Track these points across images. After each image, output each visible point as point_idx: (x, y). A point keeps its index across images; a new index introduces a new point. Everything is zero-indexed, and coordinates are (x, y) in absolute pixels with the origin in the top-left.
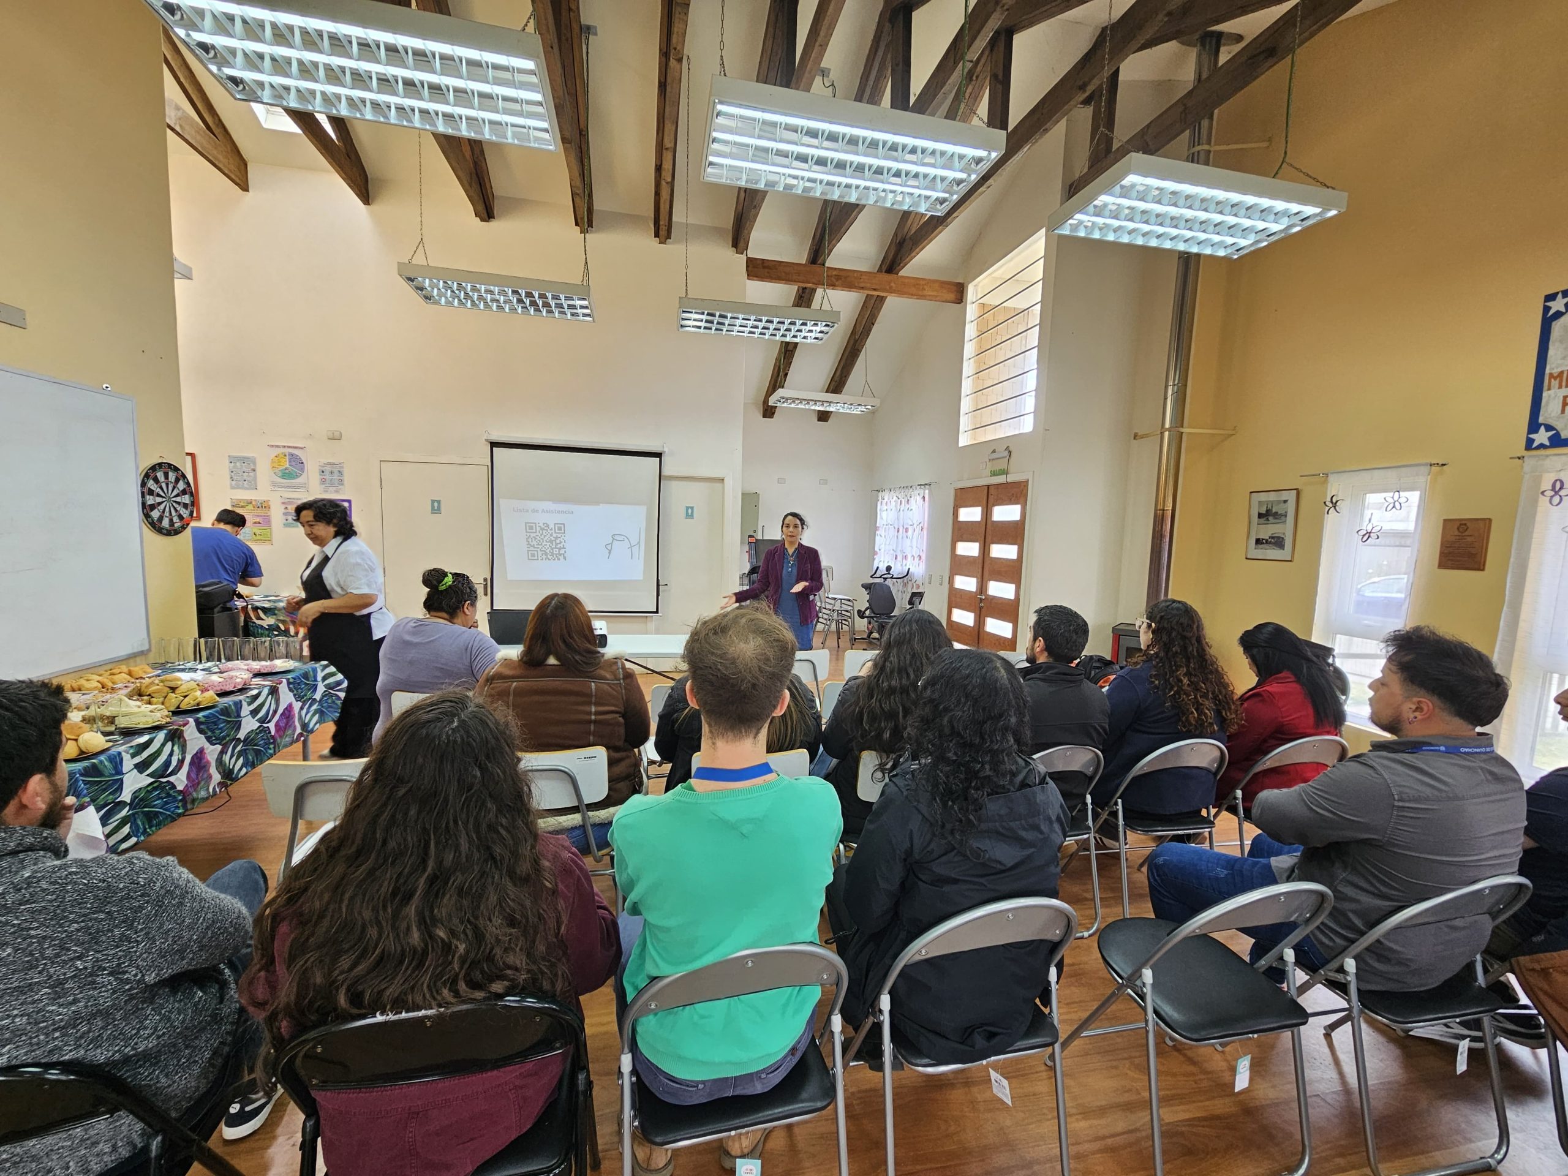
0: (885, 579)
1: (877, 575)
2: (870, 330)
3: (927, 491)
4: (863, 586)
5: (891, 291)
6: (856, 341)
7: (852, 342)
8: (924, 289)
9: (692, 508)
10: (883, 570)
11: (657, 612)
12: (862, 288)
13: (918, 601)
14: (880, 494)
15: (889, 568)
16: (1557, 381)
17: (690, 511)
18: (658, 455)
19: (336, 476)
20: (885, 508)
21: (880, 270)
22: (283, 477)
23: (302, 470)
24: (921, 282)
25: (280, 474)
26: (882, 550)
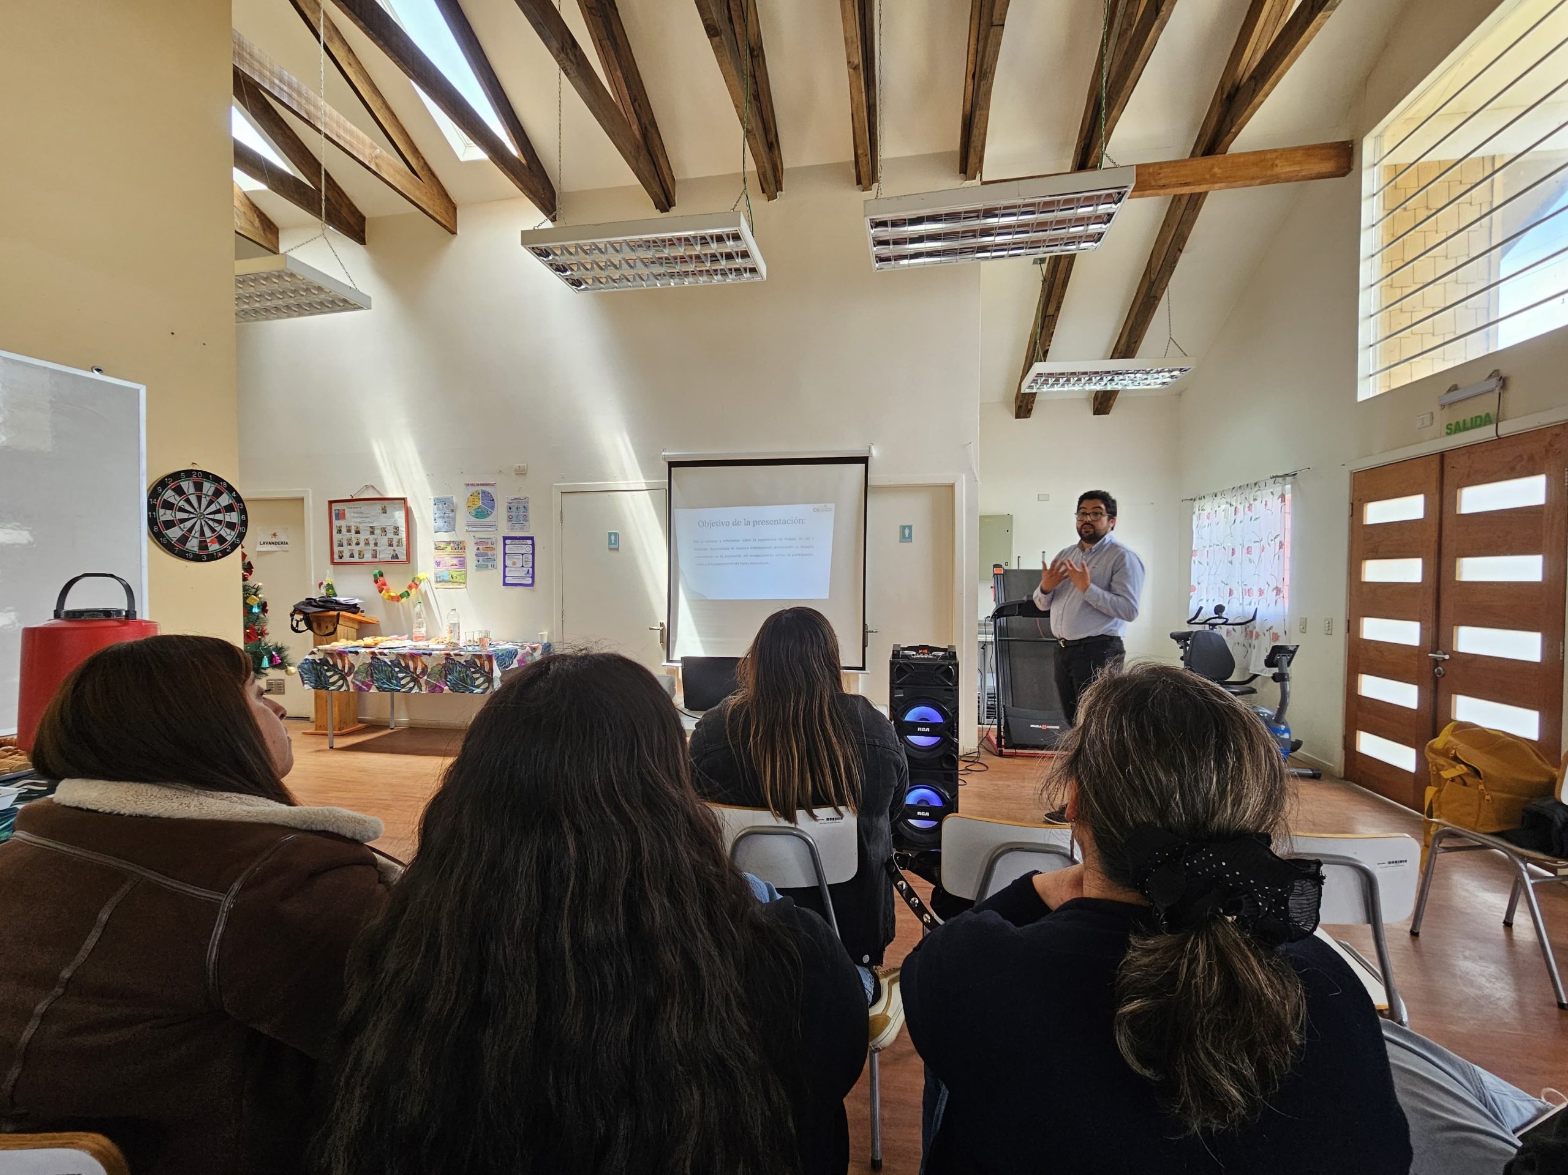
0: (1214, 625)
1: (1201, 618)
2: (1175, 261)
3: (1288, 487)
4: (1173, 636)
5: (1214, 180)
6: (1152, 284)
7: (1146, 285)
8: (1273, 166)
9: (910, 527)
10: (1208, 612)
11: (863, 668)
12: (1164, 186)
13: (1285, 660)
14: (1197, 504)
15: (1219, 609)
17: (907, 532)
18: (864, 460)
19: (521, 513)
20: (1207, 521)
21: (1193, 154)
22: (476, 516)
23: (493, 507)
24: (1269, 156)
25: (474, 513)
26: (1204, 585)
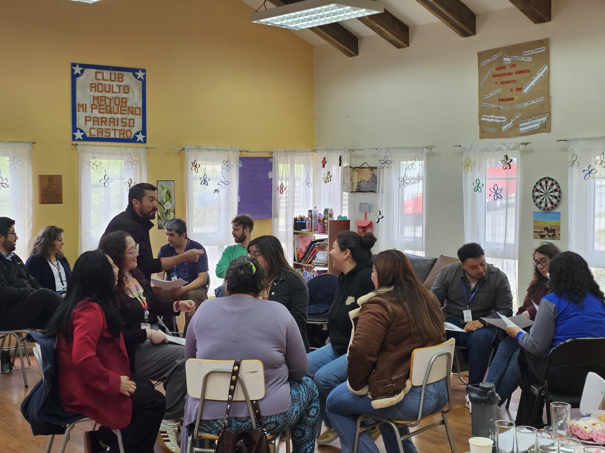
16: (82, 108)
